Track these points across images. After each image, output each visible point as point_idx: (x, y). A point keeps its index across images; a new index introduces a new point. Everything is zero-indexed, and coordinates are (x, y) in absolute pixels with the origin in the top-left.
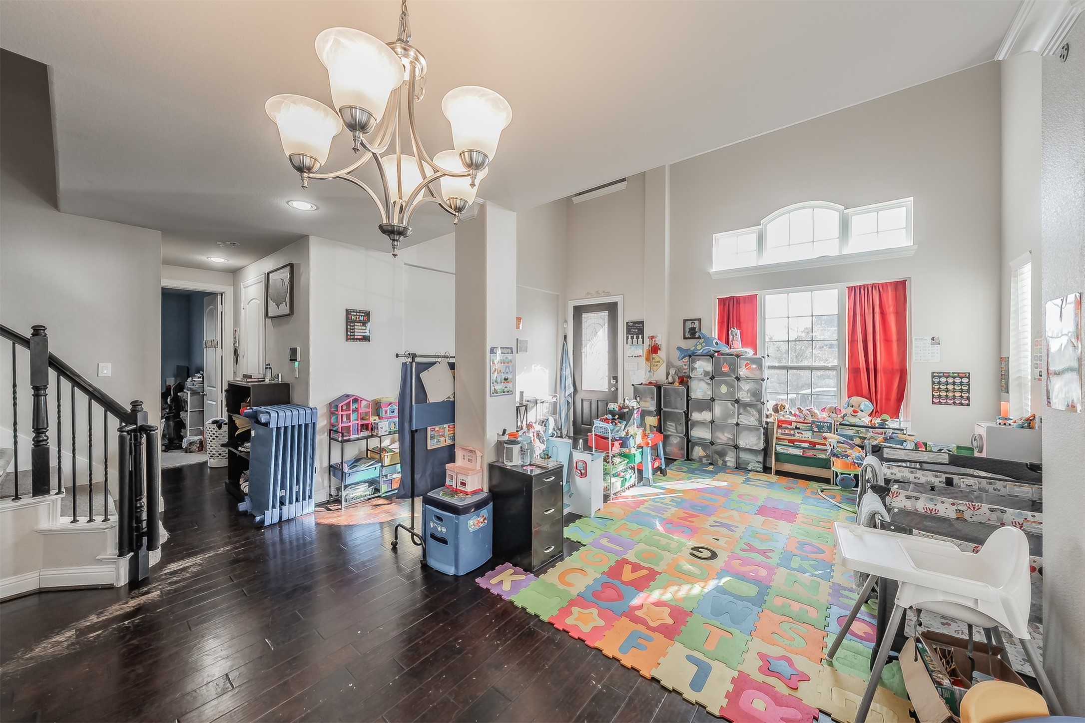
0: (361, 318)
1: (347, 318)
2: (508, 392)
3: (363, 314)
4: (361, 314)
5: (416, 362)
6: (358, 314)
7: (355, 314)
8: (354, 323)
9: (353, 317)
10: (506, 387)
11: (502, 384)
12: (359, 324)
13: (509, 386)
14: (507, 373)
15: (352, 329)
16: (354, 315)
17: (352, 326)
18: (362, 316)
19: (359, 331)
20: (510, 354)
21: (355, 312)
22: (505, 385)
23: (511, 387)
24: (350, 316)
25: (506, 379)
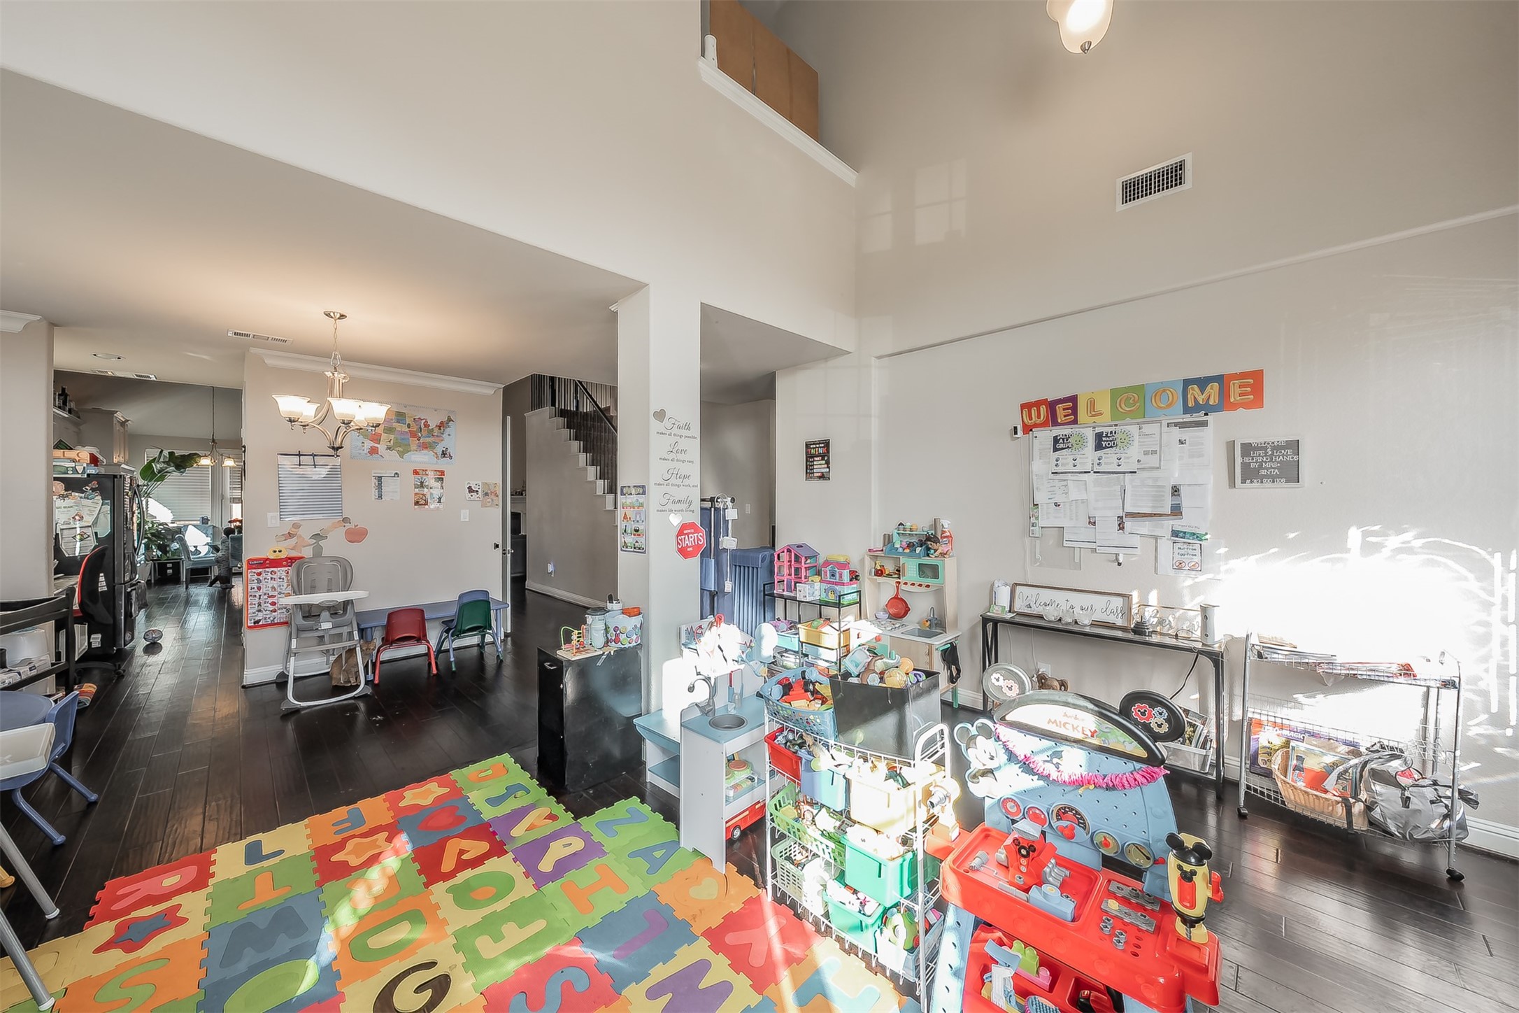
0: (821, 451)
1: (807, 452)
2: (639, 549)
3: (823, 445)
4: (821, 445)
5: (715, 508)
6: (818, 446)
7: (814, 446)
8: (813, 457)
9: (812, 451)
10: (637, 542)
11: (633, 536)
12: (818, 459)
13: (642, 540)
14: (638, 521)
15: (811, 466)
16: (813, 448)
17: (811, 462)
18: (821, 447)
19: (819, 467)
20: (642, 494)
21: (814, 444)
22: (636, 538)
23: (644, 542)
24: (809, 450)
25: (637, 531)
